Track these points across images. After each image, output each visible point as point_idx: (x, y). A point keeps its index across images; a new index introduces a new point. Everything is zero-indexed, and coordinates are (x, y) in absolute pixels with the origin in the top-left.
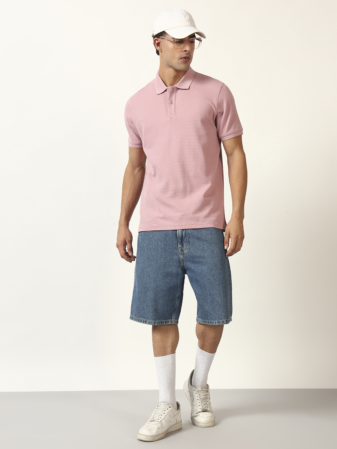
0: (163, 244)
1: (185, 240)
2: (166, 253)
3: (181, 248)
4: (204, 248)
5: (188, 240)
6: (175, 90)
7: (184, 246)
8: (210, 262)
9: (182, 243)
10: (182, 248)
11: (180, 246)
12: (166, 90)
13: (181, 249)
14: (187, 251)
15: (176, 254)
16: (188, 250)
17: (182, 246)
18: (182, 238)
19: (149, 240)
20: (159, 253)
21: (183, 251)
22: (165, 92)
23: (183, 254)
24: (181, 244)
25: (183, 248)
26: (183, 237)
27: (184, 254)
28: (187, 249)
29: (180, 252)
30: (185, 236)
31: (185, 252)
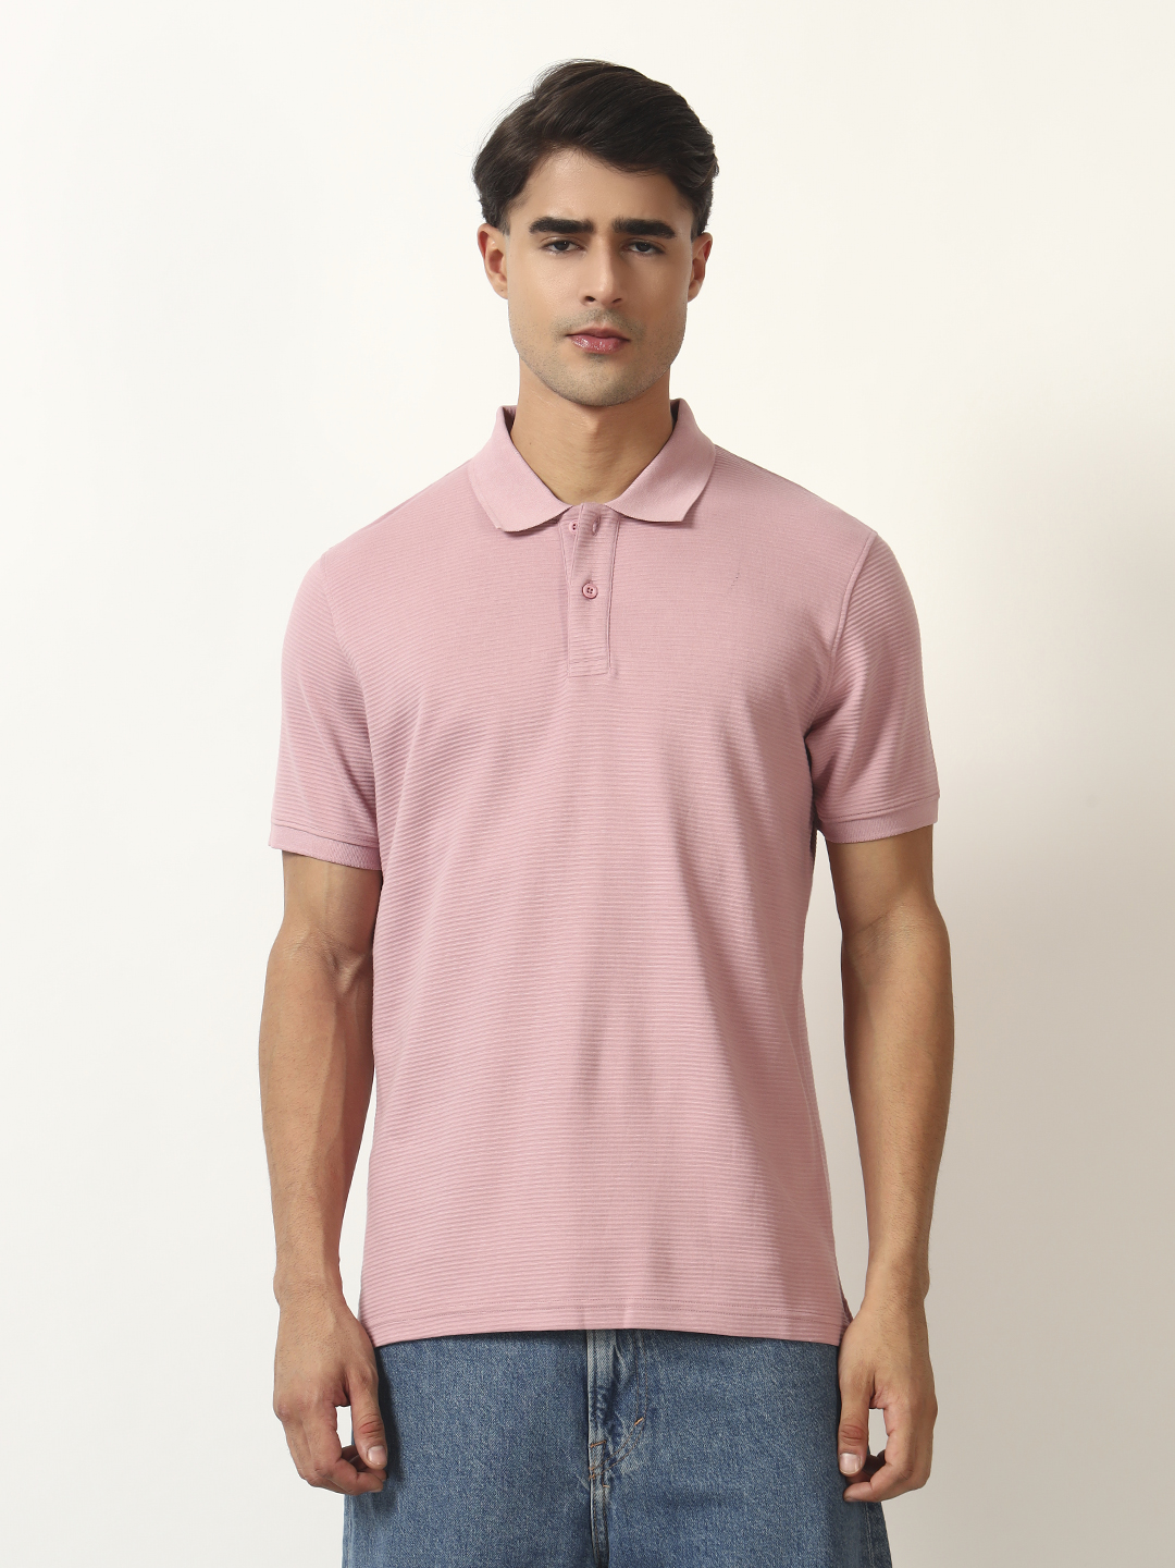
0: (493, 1436)
1: (629, 1401)
2: (511, 1485)
3: (605, 1446)
4: (733, 1445)
5: (644, 1402)
6: (606, 526)
7: (620, 1435)
8: (769, 1531)
9: (610, 1420)
10: (611, 1447)
11: (600, 1437)
12: (555, 521)
13: (606, 1454)
14: (637, 1465)
15: (573, 1481)
16: (646, 1457)
17: (613, 1433)
18: (613, 1394)
19: (419, 1409)
20: (473, 1485)
21: (614, 1461)
22: (550, 531)
23: (611, 1480)
24: (605, 1423)
25: (616, 1443)
26: (621, 1387)
27: (619, 1478)
28: (639, 1455)
29: (599, 1471)
30: (630, 1381)
31: (624, 1468)
